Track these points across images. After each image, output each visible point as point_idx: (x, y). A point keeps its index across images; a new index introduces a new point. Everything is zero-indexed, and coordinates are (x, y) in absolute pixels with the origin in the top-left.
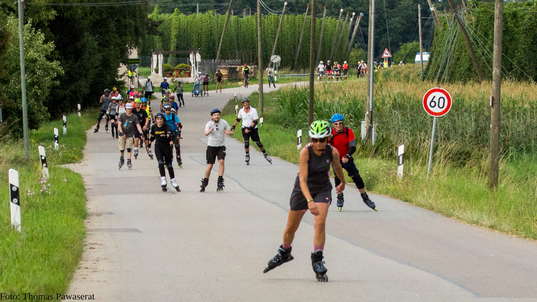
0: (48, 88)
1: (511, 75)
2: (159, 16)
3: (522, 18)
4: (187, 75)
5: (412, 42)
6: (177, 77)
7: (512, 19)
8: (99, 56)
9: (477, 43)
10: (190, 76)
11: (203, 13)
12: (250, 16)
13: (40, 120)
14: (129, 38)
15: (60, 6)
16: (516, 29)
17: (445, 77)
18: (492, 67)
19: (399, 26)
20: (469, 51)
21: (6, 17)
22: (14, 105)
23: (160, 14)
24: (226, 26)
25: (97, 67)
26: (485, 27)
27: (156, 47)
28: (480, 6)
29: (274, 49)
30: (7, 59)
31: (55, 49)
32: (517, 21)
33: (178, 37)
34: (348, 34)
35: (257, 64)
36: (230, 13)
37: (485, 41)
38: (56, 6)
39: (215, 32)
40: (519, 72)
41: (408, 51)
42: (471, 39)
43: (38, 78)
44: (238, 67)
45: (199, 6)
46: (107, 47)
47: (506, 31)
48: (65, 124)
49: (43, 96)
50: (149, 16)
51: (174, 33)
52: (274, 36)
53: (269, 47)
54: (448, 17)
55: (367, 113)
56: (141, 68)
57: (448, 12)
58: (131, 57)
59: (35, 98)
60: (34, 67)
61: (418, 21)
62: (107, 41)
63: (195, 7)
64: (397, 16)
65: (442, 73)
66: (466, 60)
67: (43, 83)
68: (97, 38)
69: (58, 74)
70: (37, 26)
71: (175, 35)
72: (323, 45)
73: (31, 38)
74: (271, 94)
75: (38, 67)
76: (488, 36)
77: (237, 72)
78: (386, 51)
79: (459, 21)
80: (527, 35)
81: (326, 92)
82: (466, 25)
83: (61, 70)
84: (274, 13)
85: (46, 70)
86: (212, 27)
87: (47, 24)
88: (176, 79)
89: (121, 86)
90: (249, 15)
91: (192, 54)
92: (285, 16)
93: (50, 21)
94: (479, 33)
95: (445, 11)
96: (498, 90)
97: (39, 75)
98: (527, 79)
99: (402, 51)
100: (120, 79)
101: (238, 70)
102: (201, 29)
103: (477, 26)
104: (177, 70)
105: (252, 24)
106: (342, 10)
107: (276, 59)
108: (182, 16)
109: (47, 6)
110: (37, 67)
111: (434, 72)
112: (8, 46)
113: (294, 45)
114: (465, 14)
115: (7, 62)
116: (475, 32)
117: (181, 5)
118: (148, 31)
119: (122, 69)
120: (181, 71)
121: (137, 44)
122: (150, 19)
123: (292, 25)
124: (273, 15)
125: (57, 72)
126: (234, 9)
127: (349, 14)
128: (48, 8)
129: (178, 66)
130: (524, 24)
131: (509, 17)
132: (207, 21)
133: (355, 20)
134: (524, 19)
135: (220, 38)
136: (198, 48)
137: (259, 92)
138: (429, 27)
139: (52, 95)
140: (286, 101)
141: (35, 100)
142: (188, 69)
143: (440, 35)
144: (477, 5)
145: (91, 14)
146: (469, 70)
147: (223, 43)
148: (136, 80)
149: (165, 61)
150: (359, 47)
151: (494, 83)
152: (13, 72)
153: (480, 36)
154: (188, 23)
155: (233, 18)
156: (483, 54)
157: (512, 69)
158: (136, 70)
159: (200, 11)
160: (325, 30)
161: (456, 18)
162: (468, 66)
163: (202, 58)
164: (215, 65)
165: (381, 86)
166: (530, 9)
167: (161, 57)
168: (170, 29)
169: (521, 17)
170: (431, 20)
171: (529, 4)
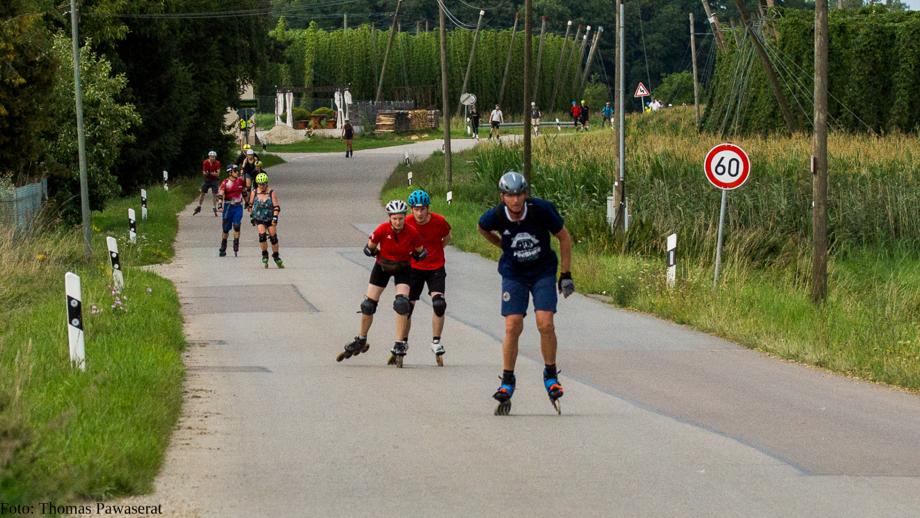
0: (118, 146)
1: (840, 124)
2: (286, 32)
3: (855, 32)
4: (331, 125)
5: (680, 72)
6: (315, 128)
7: (839, 35)
8: (194, 96)
9: (785, 74)
10: (335, 127)
11: (354, 29)
12: (427, 33)
13: (105, 196)
14: (241, 68)
15: (134, 19)
16: (844, 51)
17: (735, 127)
18: (811, 110)
20: (772, 86)
21: (51, 35)
22: (65, 173)
23: (287, 30)
24: (390, 48)
25: (191, 114)
26: (796, 48)
27: (281, 81)
28: (787, 16)
29: (465, 85)
30: (54, 101)
31: (128, 85)
32: (847, 38)
33: (316, 65)
34: (581, 59)
35: (440, 107)
36: (396, 29)
37: (796, 71)
38: (128, 19)
39: (372, 58)
40: (851, 118)
41: (675, 86)
42: (774, 66)
43: (101, 131)
44: (410, 112)
45: (348, 18)
46: (208, 82)
47: (831, 54)
48: (144, 202)
49: (110, 158)
50: (271, 33)
51: (309, 60)
52: (465, 64)
53: (457, 82)
54: (737, 33)
55: (616, 184)
56: (259, 115)
57: (736, 24)
58: (244, 97)
59: (97, 162)
60: (97, 112)
61: (689, 40)
62: (207, 73)
63: (342, 19)
64: (655, 32)
65: (730, 120)
66: (768, 100)
67: (110, 138)
68: (190, 68)
69: (132, 125)
70: (100, 49)
71: (311, 63)
72: (543, 78)
73: (90, 68)
74: (462, 154)
75: (102, 114)
76: (801, 62)
77: (409, 120)
78: (641, 87)
79: (755, 38)
80: (863, 60)
81: (548, 152)
82: (766, 44)
83: (137, 118)
84: (465, 27)
85: (115, 118)
86: (368, 50)
87: (113, 47)
88: (314, 131)
89: (229, 142)
90: (425, 30)
91: (339, 92)
92: (482, 32)
93: (118, 41)
94: (787, 56)
95: (732, 22)
96: (823, 148)
97: (103, 126)
98: (864, 130)
99: (665, 87)
100: (228, 132)
101: (410, 116)
102: (352, 53)
103: (784, 46)
104: (315, 117)
105: (431, 45)
106: (570, 23)
107: (468, 99)
108: (321, 32)
109: (115, 18)
110: (100, 114)
111: (717, 119)
112: (56, 81)
113: (497, 78)
114: (765, 28)
115: (53, 106)
116: (781, 56)
117: (319, 16)
118: (269, 57)
119: (231, 116)
120: (322, 118)
121: (253, 77)
122: (273, 39)
123: (493, 46)
124: (462, 31)
125: (131, 121)
126: (402, 22)
127: (581, 29)
128: (115, 22)
129: (317, 110)
130: (858, 43)
131: (833, 32)
132: (360, 41)
133: (590, 38)
134: (857, 35)
135: (380, 67)
136: (348, 82)
137: (444, 152)
138: (707, 48)
139: (123, 156)
140: (487, 165)
141: (98, 166)
142: (334, 116)
143: (724, 61)
144: (782, 13)
145: (181, 30)
146: (773, 115)
147: (385, 75)
148: (252, 133)
149: (297, 103)
150: (597, 81)
151: (816, 136)
152: (63, 121)
153: (788, 63)
154: (330, 45)
155: (400, 35)
156: (794, 90)
157: (841, 114)
158: (253, 118)
159: (348, 26)
160: (544, 54)
161: (751, 33)
162: (771, 110)
163: (353, 98)
164: (375, 110)
165: (635, 142)
166: (866, 19)
167: (290, 98)
168: (303, 53)
169: (853, 31)
170: (711, 37)
171: (865, 12)
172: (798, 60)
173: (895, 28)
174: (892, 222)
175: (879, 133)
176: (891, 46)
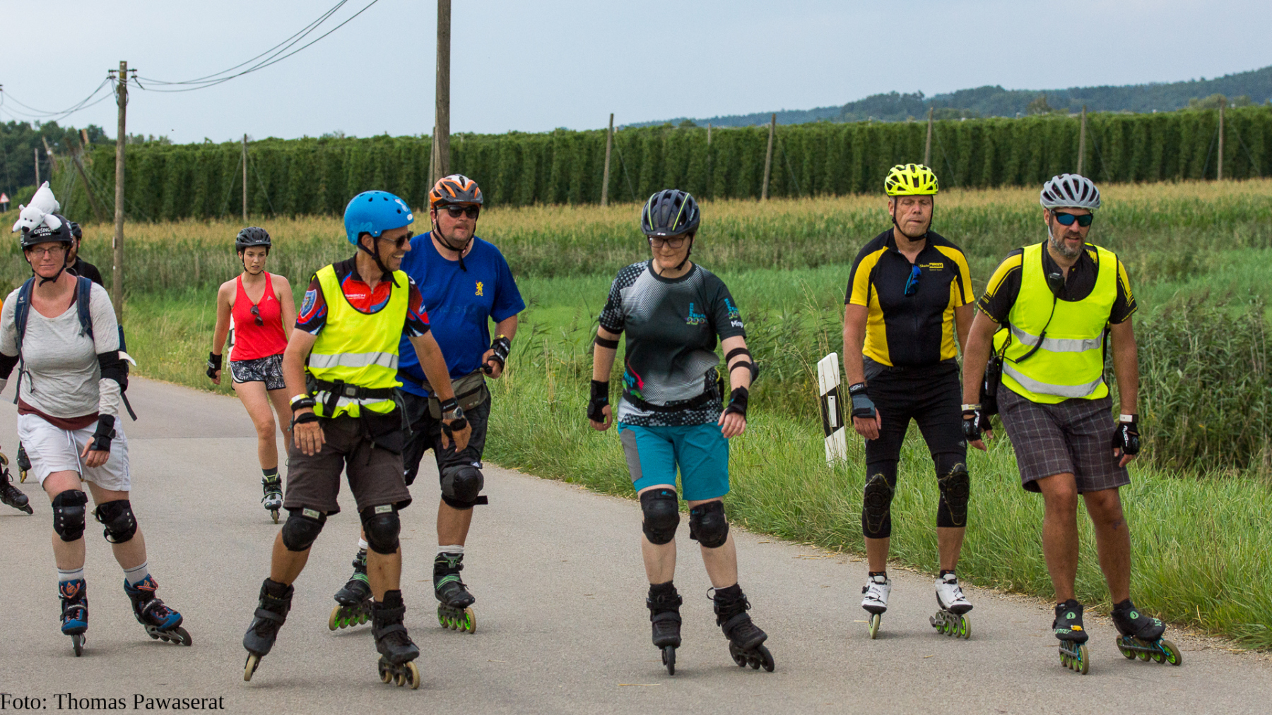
1: (131, 217)
3: (140, 159)
9: (96, 186)
18: (113, 209)
19: (16, 170)
20: (87, 193)
26: (104, 169)
32: (135, 163)
37: (104, 184)
40: (137, 213)
41: (26, 194)
42: (90, 182)
47: (127, 173)
54: (65, 159)
57: (65, 154)
61: (34, 165)
76: (108, 178)
79: (77, 163)
80: (145, 176)
82: (84, 167)
94: (98, 175)
95: (62, 153)
96: (121, 233)
98: (145, 220)
99: (19, 195)
103: (95, 168)
114: (83, 157)
116: (94, 175)
130: (142, 166)
144: (94, 147)
146: (88, 212)
151: (117, 225)
153: (98, 179)
156: (101, 196)
157: (132, 211)
161: (75, 160)
166: (146, 150)
170: (49, 164)
171: (147, 146)
172: (105, 177)
173: (165, 156)
174: (163, 278)
175: (154, 221)
176: (163, 166)
